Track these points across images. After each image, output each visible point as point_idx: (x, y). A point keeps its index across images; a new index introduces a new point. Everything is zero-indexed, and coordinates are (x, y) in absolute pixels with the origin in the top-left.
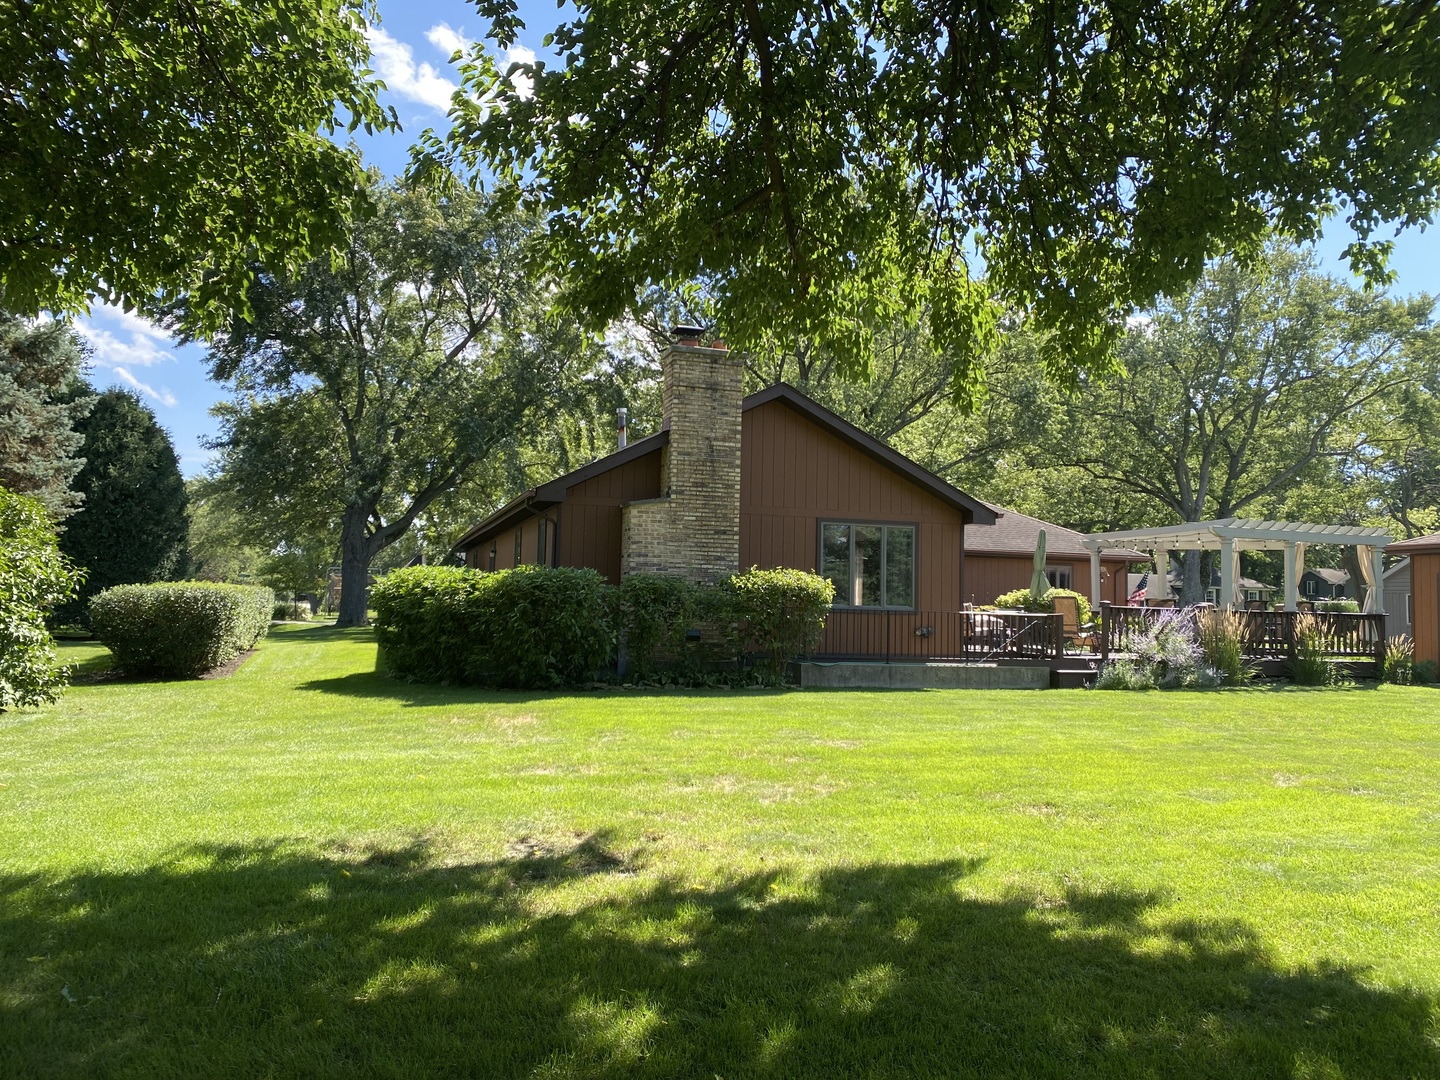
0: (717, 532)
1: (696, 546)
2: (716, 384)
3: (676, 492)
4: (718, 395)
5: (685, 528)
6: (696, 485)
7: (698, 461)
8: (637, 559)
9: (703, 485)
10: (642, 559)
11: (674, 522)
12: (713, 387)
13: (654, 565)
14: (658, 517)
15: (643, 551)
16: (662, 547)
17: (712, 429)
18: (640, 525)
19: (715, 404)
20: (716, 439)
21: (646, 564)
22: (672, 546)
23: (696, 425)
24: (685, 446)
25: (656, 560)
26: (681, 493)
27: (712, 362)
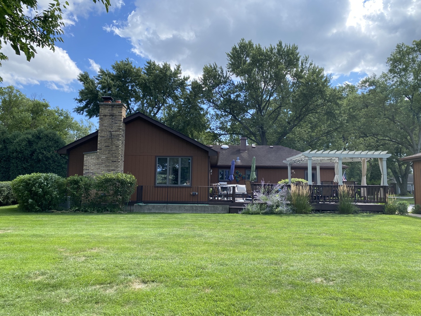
0: (113, 162)
1: (105, 166)
2: (113, 114)
3: (99, 149)
4: (114, 117)
5: (102, 160)
6: (106, 146)
7: (107, 139)
8: (86, 171)
9: (108, 146)
10: (87, 171)
11: (98, 159)
12: (112, 115)
13: (91, 173)
14: (93, 157)
15: (88, 168)
16: (94, 167)
17: (112, 128)
18: (87, 160)
19: (113, 120)
20: (113, 131)
21: (88, 173)
22: (97, 166)
23: (106, 127)
24: (103, 134)
25: (92, 171)
26: (101, 149)
27: (112, 107)
